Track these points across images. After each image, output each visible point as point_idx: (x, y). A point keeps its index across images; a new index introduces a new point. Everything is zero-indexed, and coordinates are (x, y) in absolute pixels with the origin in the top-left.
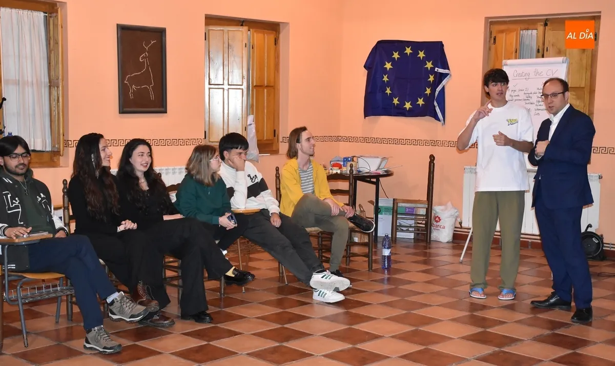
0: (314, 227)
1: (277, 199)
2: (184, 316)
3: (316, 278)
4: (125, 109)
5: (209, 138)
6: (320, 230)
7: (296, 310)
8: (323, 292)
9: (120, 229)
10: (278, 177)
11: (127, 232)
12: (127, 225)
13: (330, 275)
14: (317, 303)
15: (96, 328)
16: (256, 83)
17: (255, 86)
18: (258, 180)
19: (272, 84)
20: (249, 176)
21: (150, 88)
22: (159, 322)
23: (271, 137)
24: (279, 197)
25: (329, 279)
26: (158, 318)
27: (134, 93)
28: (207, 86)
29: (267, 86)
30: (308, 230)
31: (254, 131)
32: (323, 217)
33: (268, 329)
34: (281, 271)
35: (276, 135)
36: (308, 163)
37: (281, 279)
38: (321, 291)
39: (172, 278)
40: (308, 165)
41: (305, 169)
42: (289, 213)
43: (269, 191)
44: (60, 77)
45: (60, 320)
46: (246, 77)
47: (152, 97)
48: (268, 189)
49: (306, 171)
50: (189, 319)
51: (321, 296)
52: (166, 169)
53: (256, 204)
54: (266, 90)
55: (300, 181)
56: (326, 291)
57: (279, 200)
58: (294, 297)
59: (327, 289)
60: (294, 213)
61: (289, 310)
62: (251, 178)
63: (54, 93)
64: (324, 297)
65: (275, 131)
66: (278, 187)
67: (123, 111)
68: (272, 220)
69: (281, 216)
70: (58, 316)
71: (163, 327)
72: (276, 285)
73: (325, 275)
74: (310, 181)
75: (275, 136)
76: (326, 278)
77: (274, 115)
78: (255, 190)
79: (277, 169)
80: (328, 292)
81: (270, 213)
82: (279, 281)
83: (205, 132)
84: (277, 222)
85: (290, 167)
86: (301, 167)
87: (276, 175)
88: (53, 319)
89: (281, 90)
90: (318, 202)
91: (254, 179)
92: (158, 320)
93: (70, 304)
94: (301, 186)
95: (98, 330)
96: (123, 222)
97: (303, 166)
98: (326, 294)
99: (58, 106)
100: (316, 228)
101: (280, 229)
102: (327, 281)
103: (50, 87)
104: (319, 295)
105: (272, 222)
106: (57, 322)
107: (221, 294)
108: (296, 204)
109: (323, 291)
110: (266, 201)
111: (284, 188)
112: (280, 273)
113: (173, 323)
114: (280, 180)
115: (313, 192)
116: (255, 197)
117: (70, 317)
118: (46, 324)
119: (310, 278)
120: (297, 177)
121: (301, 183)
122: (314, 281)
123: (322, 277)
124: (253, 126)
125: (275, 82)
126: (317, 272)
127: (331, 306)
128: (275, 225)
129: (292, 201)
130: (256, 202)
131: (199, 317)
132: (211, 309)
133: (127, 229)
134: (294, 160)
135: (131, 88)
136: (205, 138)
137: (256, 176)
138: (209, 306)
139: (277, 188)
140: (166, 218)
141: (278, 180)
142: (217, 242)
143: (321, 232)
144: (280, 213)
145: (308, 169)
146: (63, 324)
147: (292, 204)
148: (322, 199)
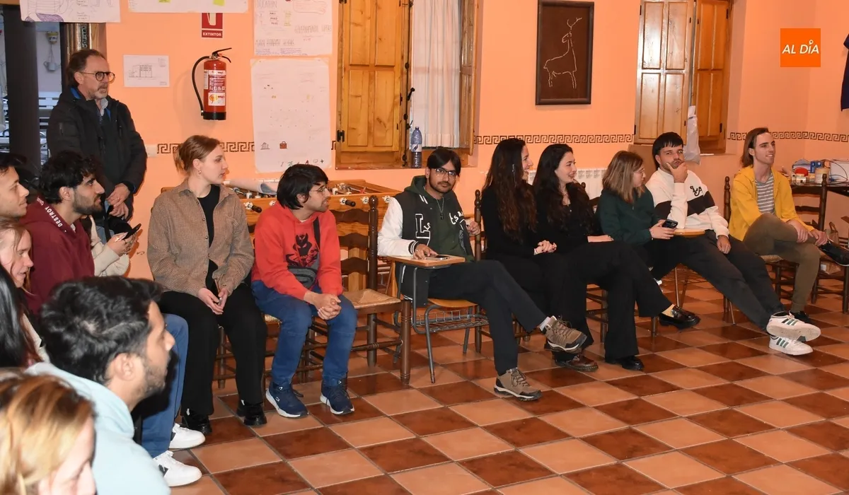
0: (771, 254)
1: (725, 218)
2: (609, 359)
3: (776, 322)
4: (543, 100)
5: (640, 134)
6: (781, 259)
7: (750, 363)
8: (784, 341)
9: (538, 251)
10: (727, 189)
11: (544, 255)
12: (545, 247)
13: (793, 320)
14: (775, 355)
15: (511, 370)
16: (701, 66)
17: (701, 70)
18: (702, 193)
19: (720, 67)
20: (692, 187)
21: (572, 74)
22: (580, 365)
23: (716, 132)
24: (727, 215)
25: (793, 325)
26: (578, 359)
27: (554, 80)
28: (640, 71)
29: (714, 70)
30: (765, 257)
31: (696, 125)
32: (784, 242)
33: (713, 385)
34: (727, 306)
35: (723, 130)
36: (768, 174)
37: (726, 317)
38: (780, 339)
39: (596, 311)
40: (767, 177)
41: (763, 180)
42: (741, 236)
43: (715, 208)
44: (474, 65)
45: (468, 351)
46: (688, 60)
47: (575, 85)
48: (714, 205)
49: (765, 184)
50: (615, 363)
51: (781, 345)
52: (587, 171)
53: (699, 223)
54: (712, 74)
55: (756, 196)
56: (787, 340)
57: (728, 218)
58: (745, 343)
59: (789, 337)
60: (748, 237)
61: (739, 361)
62: (694, 191)
63: (465, 81)
64: (784, 347)
65: (721, 125)
66: (727, 201)
67: (539, 102)
68: (718, 244)
69: (731, 239)
70: (466, 346)
71: (584, 370)
72: (721, 324)
73: (787, 320)
74: (769, 197)
75: (721, 131)
76: (788, 324)
77: (721, 106)
78: (697, 206)
79: (727, 180)
80: (790, 341)
81: (717, 235)
82: (723, 320)
83: (635, 126)
84: (725, 247)
85: (744, 179)
86: (758, 178)
87: (725, 187)
88: (461, 349)
89: (731, 75)
90: (780, 225)
91: (698, 192)
92: (579, 362)
93: (478, 333)
94: (758, 202)
95: (514, 372)
96: (540, 244)
97: (762, 177)
98: (787, 343)
99: (469, 97)
100: (775, 256)
101: (728, 256)
102: (790, 327)
103: (461, 74)
104: (778, 344)
105: (719, 247)
106: (465, 353)
107: (652, 332)
108: (750, 225)
109: (783, 339)
110: (712, 219)
111: (735, 204)
112: (725, 308)
113: (596, 367)
114: (730, 193)
115: (773, 210)
116: (698, 214)
117: (478, 347)
118: (453, 354)
119: (767, 321)
120: (753, 190)
121: (758, 199)
122: (772, 327)
123: (784, 322)
124: (695, 120)
125: (724, 65)
126: (777, 315)
127: (794, 359)
128: (723, 250)
129: (744, 221)
130: (698, 220)
131: (628, 362)
132: (642, 352)
133: (545, 251)
134: (748, 168)
135: (551, 74)
136: (635, 133)
137: (700, 188)
138: (640, 349)
139: (725, 204)
140: (591, 239)
141: (727, 193)
142: (650, 269)
143: (781, 261)
144: (729, 235)
145: (768, 180)
146: (471, 356)
147: (745, 224)
148: (785, 220)
